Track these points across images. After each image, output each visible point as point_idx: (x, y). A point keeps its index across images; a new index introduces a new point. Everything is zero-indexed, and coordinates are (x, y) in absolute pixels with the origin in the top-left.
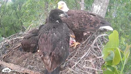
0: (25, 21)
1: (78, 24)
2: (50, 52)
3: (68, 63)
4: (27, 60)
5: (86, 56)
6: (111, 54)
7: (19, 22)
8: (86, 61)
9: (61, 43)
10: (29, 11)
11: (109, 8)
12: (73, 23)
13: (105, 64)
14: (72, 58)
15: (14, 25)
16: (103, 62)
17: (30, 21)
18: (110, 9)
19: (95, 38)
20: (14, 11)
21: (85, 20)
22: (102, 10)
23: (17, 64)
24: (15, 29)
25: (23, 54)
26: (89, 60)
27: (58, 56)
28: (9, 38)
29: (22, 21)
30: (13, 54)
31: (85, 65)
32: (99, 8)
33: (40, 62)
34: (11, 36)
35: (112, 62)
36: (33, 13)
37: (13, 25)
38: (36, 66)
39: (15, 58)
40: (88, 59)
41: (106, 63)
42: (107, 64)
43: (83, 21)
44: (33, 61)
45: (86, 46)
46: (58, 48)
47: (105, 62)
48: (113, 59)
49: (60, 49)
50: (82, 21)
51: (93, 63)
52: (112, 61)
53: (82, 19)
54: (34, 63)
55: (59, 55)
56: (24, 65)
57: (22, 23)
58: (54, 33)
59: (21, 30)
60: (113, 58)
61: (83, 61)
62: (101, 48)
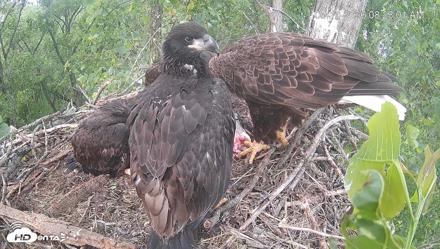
0: (82, 72)
1: (254, 78)
2: (165, 165)
3: (227, 213)
4: (92, 202)
5: (288, 187)
6: (371, 182)
7: (62, 75)
8: (288, 204)
9: (206, 138)
10: (96, 36)
11: (366, 25)
12: (240, 74)
13: (351, 217)
14: (243, 194)
15: (49, 84)
16: (347, 210)
17: (100, 69)
18: (370, 29)
19: (318, 129)
20: (48, 36)
21: (280, 66)
22: (344, 34)
23: (57, 217)
24: (51, 96)
25: (79, 181)
26: (298, 203)
27: (192, 184)
28: (31, 129)
29: (76, 71)
30: (42, 183)
31: (284, 220)
32: (334, 27)
33: (133, 208)
34: (38, 120)
35: (375, 210)
36: (112, 42)
37: (43, 83)
38: (119, 223)
39: (50, 197)
40: (297, 199)
41: (355, 211)
42: (359, 217)
43: (272, 67)
44: (110, 204)
45: (288, 157)
46: (192, 153)
47: (352, 210)
48: (378, 197)
49: (201, 161)
50: (267, 69)
51: (311, 213)
52: (377, 204)
53: (269, 63)
54: (113, 211)
55: (197, 179)
56: (80, 220)
57: (72, 77)
58: (184, 107)
59: (69, 101)
60: (381, 196)
61: (280, 207)
62: (340, 160)
